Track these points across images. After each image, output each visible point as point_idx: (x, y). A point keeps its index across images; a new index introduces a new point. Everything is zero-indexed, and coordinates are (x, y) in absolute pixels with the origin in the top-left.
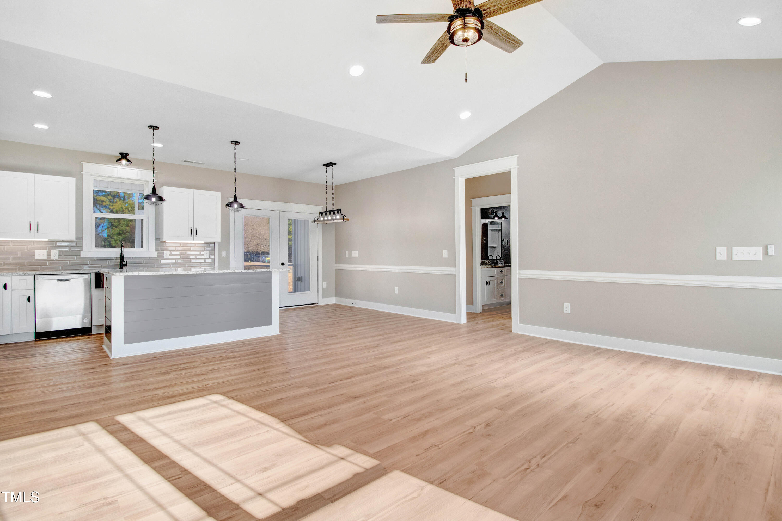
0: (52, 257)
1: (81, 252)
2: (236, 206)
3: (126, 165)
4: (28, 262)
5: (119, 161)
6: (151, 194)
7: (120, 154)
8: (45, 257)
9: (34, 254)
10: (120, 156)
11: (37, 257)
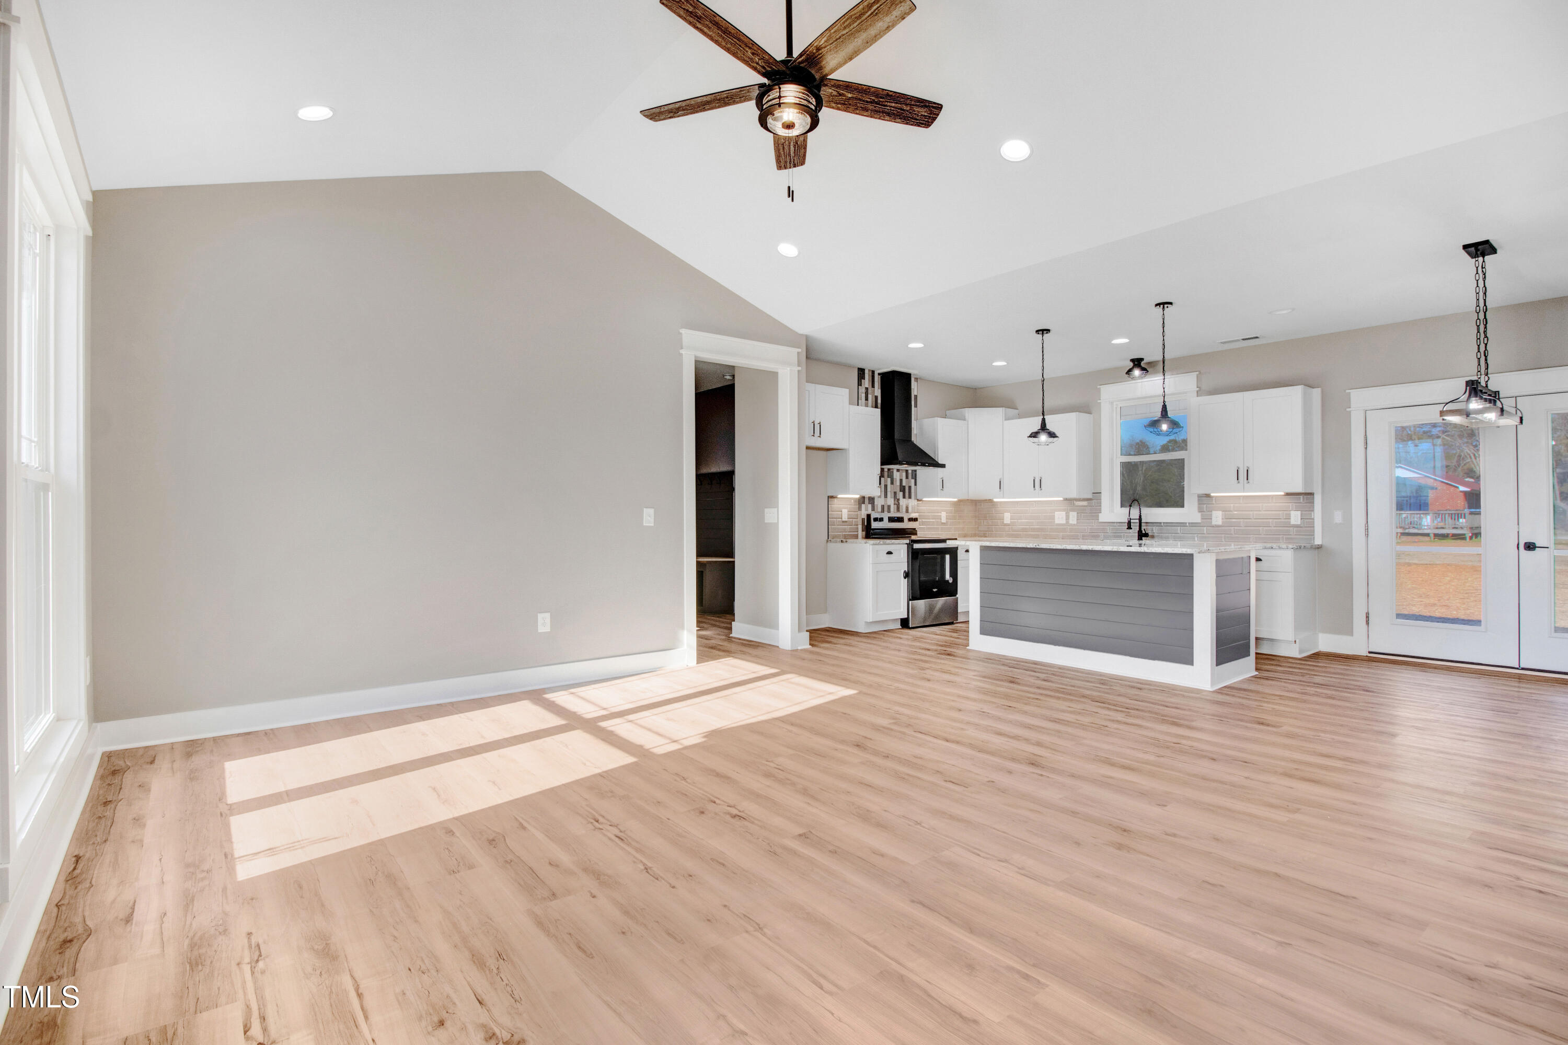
0: (1071, 522)
1: (1100, 514)
2: (1164, 427)
3: (1140, 377)
4: (1049, 527)
5: (1130, 373)
6: (1040, 431)
7: (1132, 360)
8: (1064, 522)
9: (1053, 518)
10: (1131, 364)
11: (1057, 522)
